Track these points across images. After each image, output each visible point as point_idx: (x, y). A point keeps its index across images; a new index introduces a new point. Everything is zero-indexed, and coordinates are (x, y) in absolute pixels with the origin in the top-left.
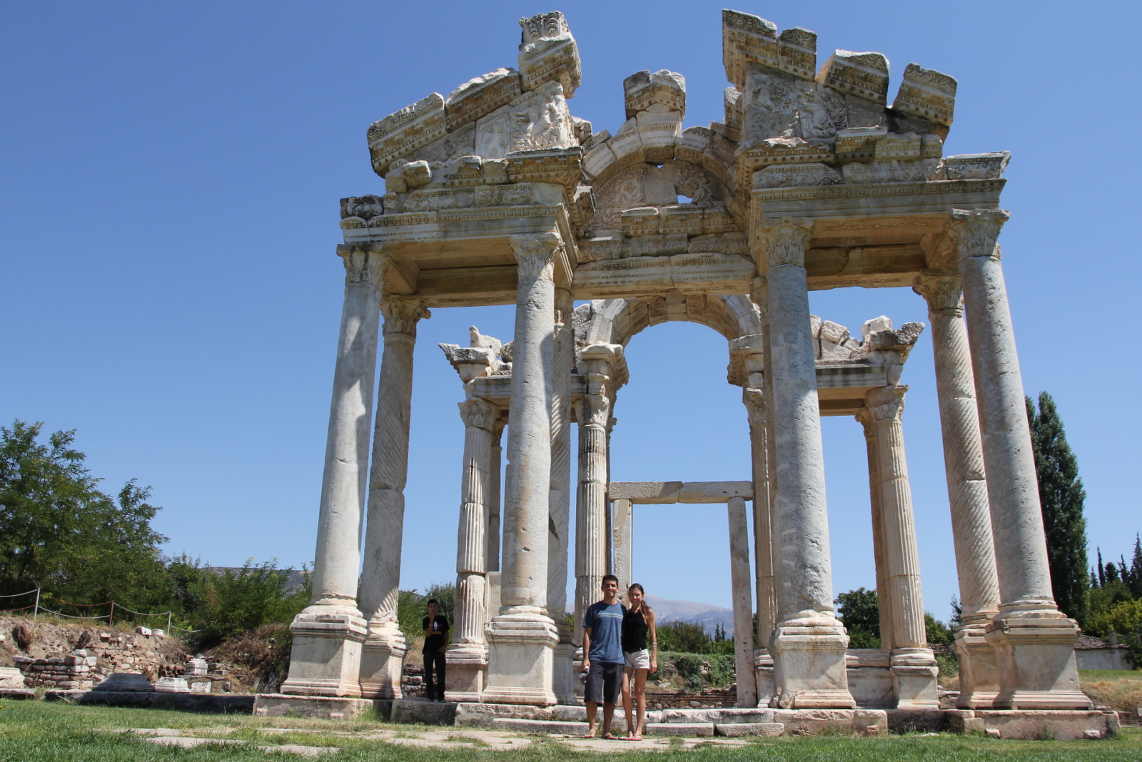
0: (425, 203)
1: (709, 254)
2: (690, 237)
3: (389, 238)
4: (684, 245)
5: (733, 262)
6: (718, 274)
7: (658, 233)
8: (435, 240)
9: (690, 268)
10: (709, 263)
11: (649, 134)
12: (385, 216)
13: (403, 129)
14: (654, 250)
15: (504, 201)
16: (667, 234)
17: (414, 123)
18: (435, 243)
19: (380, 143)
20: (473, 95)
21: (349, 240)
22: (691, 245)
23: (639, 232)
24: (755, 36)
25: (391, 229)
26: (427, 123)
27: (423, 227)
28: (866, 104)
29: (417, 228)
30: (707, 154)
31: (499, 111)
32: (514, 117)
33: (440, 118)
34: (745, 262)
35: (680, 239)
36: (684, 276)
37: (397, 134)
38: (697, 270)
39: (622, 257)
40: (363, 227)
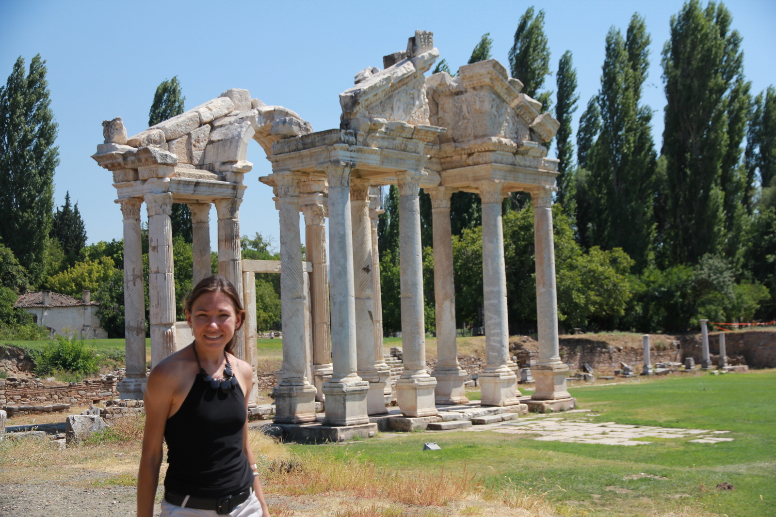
0: (376, 142)
3: (359, 160)
8: (378, 165)
12: (359, 147)
13: (374, 93)
15: (407, 148)
17: (378, 91)
18: (376, 167)
20: (402, 79)
24: (501, 77)
25: (360, 155)
26: (382, 92)
28: (524, 122)
34: (438, 176)
37: (371, 96)
40: (347, 151)
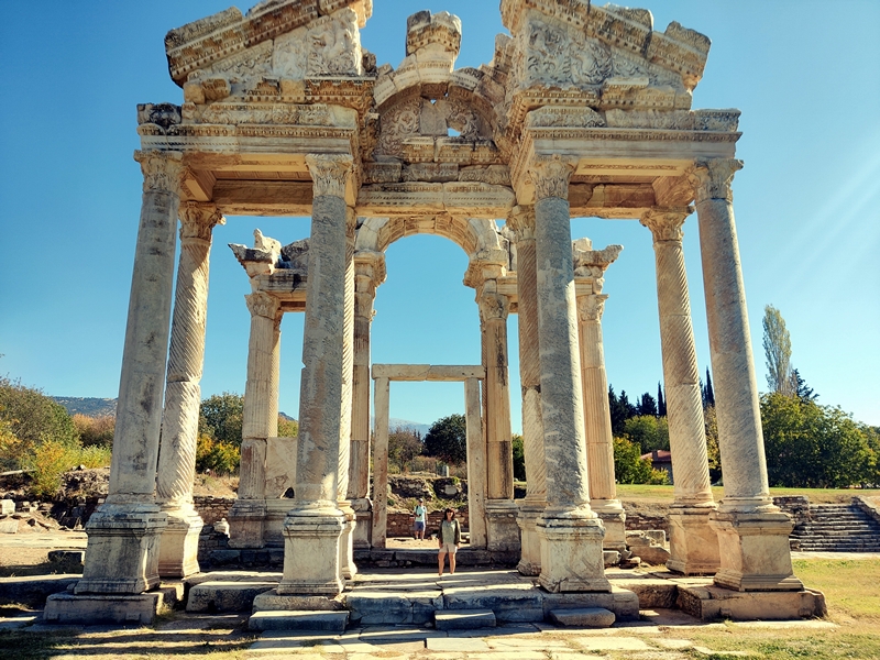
0: (222, 117)
1: (477, 183)
2: (461, 167)
3: (187, 147)
4: (455, 173)
5: (496, 191)
6: (483, 201)
7: (433, 161)
8: (233, 153)
9: (460, 194)
10: (475, 191)
11: (427, 70)
12: (183, 125)
13: (202, 39)
14: (430, 177)
15: (300, 120)
16: (441, 163)
17: (214, 34)
18: (232, 156)
19: (177, 51)
20: (270, 13)
21: (147, 146)
22: (461, 173)
23: (417, 159)
25: (189, 139)
26: (225, 36)
27: (221, 138)
29: (215, 139)
30: (477, 93)
31: (296, 32)
32: (311, 39)
33: (239, 33)
35: (452, 168)
36: (454, 201)
37: (195, 44)
38: (465, 196)
39: (401, 180)
40: (161, 134)
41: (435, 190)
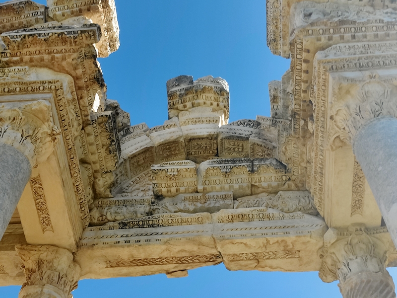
1: (262, 208)
2: (236, 196)
4: (229, 202)
5: (293, 218)
6: (275, 231)
7: (197, 192)
9: (237, 224)
10: (262, 219)
14: (192, 208)
16: (208, 192)
22: (238, 202)
23: (174, 190)
34: (308, 218)
35: (224, 198)
36: (230, 233)
38: (246, 227)
39: (150, 213)
41: (200, 222)
